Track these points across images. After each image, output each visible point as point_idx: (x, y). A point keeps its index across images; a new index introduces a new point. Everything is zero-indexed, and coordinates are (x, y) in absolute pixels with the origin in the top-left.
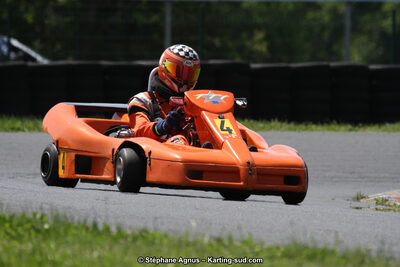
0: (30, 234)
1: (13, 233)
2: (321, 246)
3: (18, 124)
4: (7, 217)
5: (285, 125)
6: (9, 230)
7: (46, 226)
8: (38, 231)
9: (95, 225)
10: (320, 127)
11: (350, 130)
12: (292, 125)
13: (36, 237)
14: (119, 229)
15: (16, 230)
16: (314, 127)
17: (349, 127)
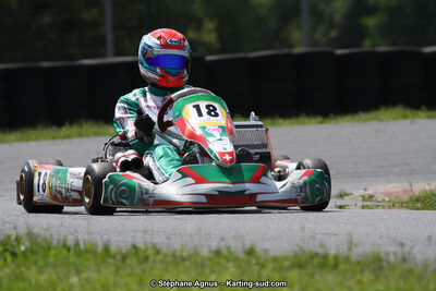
0: (5, 260)
2: (332, 252)
7: (22, 248)
8: (14, 254)
9: (77, 244)
10: (287, 122)
11: (321, 123)
13: (13, 261)
14: (106, 249)
16: (281, 121)
17: (320, 119)
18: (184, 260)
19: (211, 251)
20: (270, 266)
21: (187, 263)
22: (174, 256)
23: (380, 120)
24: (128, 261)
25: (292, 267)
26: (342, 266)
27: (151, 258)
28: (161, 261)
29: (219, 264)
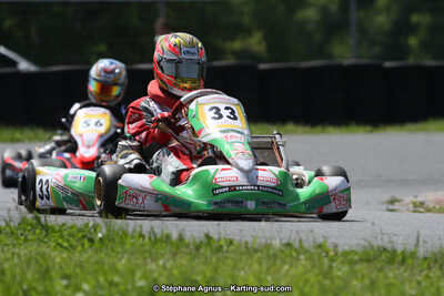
0: (83, 245)
1: (66, 244)
2: (399, 248)
4: (56, 227)
5: (301, 129)
6: (60, 241)
7: (100, 235)
8: (91, 241)
11: (372, 131)
12: (308, 128)
13: (91, 247)
14: (181, 238)
15: (68, 241)
16: (331, 129)
17: (369, 128)
18: (256, 251)
19: (282, 245)
20: (340, 260)
21: (259, 254)
22: (246, 247)
23: (428, 131)
24: (202, 250)
25: (361, 260)
26: (410, 261)
27: (225, 248)
28: (234, 252)
29: (291, 256)
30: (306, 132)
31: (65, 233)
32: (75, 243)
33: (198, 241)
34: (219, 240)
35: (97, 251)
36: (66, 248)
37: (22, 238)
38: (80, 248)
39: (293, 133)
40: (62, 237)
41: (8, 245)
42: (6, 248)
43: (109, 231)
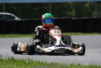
3: (14, 36)
4: (17, 60)
5: (82, 34)
6: (17, 64)
12: (84, 34)
30: (83, 35)
31: (19, 62)
32: (21, 64)
33: (50, 63)
34: (55, 63)
35: (26, 66)
36: (19, 65)
37: (9, 63)
38: (22, 65)
39: (80, 35)
40: (18, 62)
41: (5, 65)
42: (5, 66)
43: (29, 61)
